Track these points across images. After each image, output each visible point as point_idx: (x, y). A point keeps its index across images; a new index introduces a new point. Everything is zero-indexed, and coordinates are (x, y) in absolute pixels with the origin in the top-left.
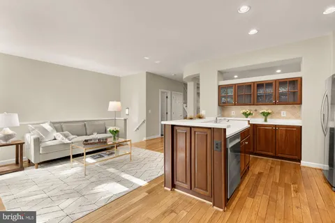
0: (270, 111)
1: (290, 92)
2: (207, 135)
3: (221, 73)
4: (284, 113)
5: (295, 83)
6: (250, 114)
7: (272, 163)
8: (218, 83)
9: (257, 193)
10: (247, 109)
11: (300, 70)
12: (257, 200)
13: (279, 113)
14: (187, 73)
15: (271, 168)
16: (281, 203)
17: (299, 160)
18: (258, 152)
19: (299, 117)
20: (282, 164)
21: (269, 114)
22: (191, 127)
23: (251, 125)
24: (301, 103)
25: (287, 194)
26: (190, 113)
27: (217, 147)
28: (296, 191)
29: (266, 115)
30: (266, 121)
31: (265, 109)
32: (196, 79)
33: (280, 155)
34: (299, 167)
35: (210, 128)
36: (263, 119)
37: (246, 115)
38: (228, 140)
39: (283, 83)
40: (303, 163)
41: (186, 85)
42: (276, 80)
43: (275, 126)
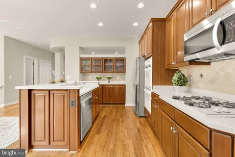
2: (64, 96)
3: (81, 49)
4: (118, 78)
5: (123, 60)
6: (100, 78)
7: (112, 108)
8: (79, 56)
9: (102, 130)
10: (98, 75)
11: (125, 54)
12: (101, 134)
13: (116, 78)
14: (53, 44)
15: (111, 111)
16: (114, 132)
17: (124, 104)
18: (105, 102)
19: (124, 80)
20: (117, 107)
21: (111, 78)
22: (50, 91)
23: (100, 85)
24: (125, 72)
25: (117, 125)
26: (58, 78)
27: (72, 105)
28: (122, 122)
29: (109, 78)
30: (109, 82)
31: (109, 75)
32: (62, 50)
33: (116, 102)
34: (124, 107)
35: (67, 90)
37: (98, 79)
38: (81, 98)
39: (117, 60)
40: (127, 105)
41: (53, 54)
42: (114, 58)
43: (114, 85)
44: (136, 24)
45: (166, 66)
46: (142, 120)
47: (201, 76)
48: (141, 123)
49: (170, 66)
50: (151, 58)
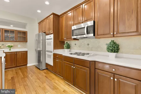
0: (12, 45)
1: (23, 37)
4: (19, 46)
5: (25, 33)
13: (17, 46)
15: (16, 72)
17: (26, 65)
19: (25, 47)
20: (20, 69)
21: (12, 46)
23: (5, 53)
24: (27, 42)
28: (32, 77)
29: (10, 47)
31: (9, 44)
33: (19, 65)
34: (27, 67)
36: (9, 49)
39: (20, 32)
40: (28, 65)
42: (16, 30)
43: (16, 52)
44: (39, 11)
45: (60, 39)
46: (45, 71)
47: (75, 44)
48: (45, 73)
49: (62, 40)
50: (53, 35)
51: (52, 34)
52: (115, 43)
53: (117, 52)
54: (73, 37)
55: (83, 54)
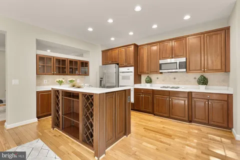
4: (78, 81)
27: (129, 100)
45: (139, 73)
47: (158, 78)
50: (133, 68)
51: (132, 66)
52: (204, 77)
53: (207, 85)
54: (161, 71)
55: (167, 87)
